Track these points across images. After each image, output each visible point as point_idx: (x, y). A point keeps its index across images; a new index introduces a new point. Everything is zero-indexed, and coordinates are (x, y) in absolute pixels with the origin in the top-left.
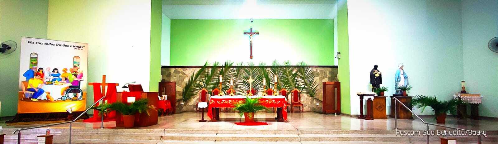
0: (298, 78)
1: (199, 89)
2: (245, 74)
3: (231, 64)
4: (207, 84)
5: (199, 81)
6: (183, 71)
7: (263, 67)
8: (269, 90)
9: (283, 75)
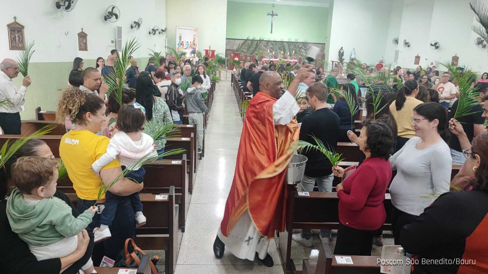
0: (302, 50)
2: (271, 46)
4: (248, 50)
5: (243, 48)
7: (282, 42)
8: (284, 56)
9: (294, 47)
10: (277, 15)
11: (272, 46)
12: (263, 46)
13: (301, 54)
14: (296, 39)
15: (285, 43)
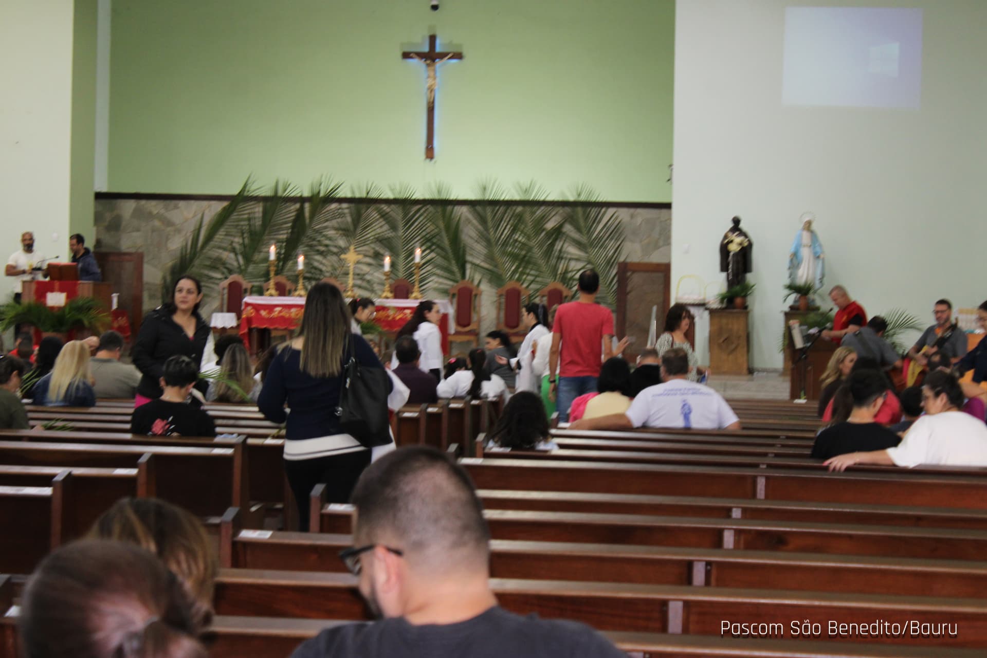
0: (565, 245)
1: (218, 276)
2: (380, 228)
3: (334, 190)
4: (248, 260)
5: (220, 248)
6: (162, 211)
8: (461, 285)
9: (513, 232)
10: (458, 56)
11: (386, 227)
12: (331, 233)
13: (561, 267)
14: (525, 183)
15: (464, 210)
